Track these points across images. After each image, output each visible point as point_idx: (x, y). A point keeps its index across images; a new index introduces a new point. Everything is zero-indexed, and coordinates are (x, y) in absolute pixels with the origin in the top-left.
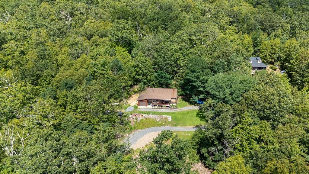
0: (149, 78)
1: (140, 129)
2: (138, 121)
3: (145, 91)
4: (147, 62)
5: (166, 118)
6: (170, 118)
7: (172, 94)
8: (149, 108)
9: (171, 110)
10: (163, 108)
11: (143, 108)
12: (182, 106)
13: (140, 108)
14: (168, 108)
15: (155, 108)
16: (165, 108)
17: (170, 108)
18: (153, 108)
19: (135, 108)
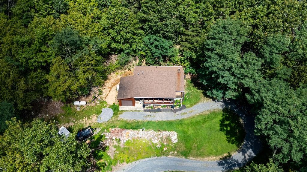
0: (134, 47)
1: (125, 163)
2: (122, 145)
3: (129, 64)
4: (129, 18)
5: (168, 138)
6: (174, 137)
7: (177, 82)
8: (139, 111)
9: (175, 114)
10: (161, 109)
11: (127, 110)
12: (193, 102)
13: (123, 109)
14: (169, 108)
15: (148, 109)
16: (164, 108)
17: (172, 109)
18: (145, 111)
19: (114, 110)
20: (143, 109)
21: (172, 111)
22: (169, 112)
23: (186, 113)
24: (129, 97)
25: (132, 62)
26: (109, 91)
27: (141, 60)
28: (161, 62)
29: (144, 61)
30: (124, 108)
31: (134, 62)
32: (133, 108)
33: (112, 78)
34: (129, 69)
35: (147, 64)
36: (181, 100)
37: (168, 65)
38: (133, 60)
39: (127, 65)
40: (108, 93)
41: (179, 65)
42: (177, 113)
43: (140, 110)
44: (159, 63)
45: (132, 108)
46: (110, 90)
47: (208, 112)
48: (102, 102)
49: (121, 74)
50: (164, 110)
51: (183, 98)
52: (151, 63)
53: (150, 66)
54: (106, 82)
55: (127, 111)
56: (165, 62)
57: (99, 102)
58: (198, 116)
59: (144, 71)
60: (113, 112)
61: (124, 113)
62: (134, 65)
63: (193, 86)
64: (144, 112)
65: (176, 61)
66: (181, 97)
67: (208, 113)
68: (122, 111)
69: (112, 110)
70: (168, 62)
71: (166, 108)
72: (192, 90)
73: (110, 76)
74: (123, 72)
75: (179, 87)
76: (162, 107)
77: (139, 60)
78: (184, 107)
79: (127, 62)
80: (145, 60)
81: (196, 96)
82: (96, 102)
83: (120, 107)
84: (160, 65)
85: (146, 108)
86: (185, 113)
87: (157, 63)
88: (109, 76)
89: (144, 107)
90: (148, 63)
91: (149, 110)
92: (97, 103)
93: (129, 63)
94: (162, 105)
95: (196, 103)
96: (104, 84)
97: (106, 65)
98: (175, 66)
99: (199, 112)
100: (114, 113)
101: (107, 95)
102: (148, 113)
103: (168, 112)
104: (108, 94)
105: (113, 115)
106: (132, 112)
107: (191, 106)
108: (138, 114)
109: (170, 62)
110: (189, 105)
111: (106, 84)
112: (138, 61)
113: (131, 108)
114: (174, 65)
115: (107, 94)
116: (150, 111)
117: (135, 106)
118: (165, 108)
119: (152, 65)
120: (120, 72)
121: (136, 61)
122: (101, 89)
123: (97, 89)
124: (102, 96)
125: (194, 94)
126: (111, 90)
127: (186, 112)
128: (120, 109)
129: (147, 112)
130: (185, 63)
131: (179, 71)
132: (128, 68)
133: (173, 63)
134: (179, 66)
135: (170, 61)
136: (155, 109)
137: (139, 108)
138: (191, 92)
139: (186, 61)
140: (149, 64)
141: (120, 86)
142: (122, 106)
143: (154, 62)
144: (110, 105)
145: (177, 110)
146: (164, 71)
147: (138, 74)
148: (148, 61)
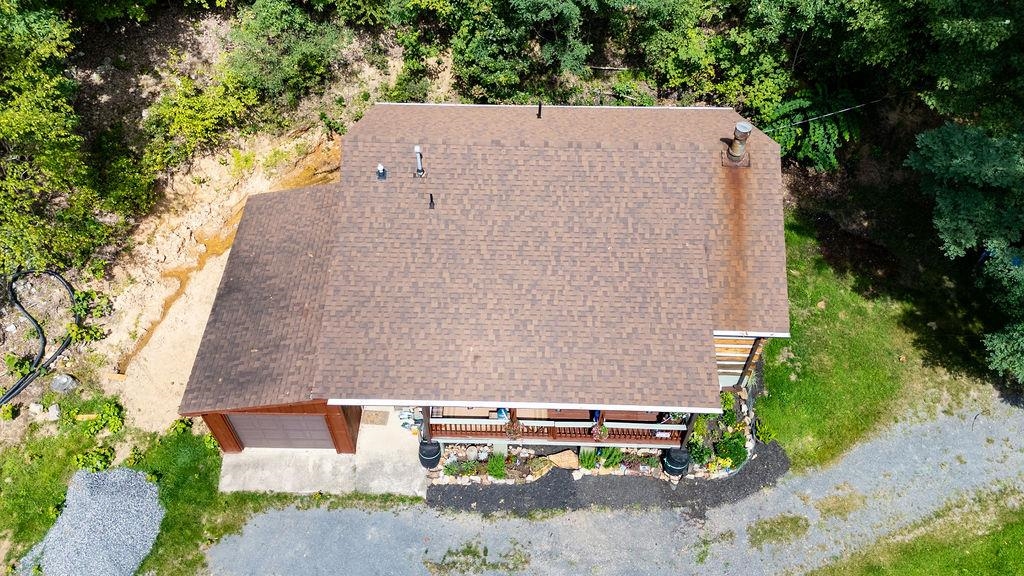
3: (335, 91)
7: (719, 252)
8: (387, 498)
9: (696, 531)
10: (577, 476)
11: (288, 488)
12: (845, 414)
13: (255, 484)
14: (645, 470)
15: (464, 480)
16: (603, 471)
17: (675, 479)
18: (439, 497)
19: (170, 496)
20: (416, 482)
21: (670, 498)
22: (646, 507)
23: (796, 525)
24: (289, 398)
25: (353, 74)
26: (167, 306)
27: (416, 55)
28: (569, 77)
29: (444, 64)
30: (257, 465)
31: (369, 72)
32: (335, 472)
33: (204, 193)
34: (333, 128)
35: (463, 87)
36: (737, 388)
37: (618, 97)
38: (359, 59)
39: (315, 99)
40: (154, 324)
41: (700, 98)
42: (720, 518)
43: (398, 488)
44: (552, 83)
45: (328, 467)
46: (171, 291)
47: (985, 509)
48: (87, 408)
49: (274, 166)
50: (607, 494)
51: (759, 376)
52: (490, 79)
53: (484, 101)
54: (148, 225)
55: (282, 498)
56: (597, 74)
57: (53, 413)
58: (908, 552)
59: (434, 146)
60: (160, 514)
61: (256, 524)
62: (366, 97)
63: (819, 265)
64: (433, 512)
65: (688, 67)
66: (745, 368)
67: (990, 519)
68: (242, 499)
69: (153, 490)
70: (621, 78)
71: (621, 471)
72: (814, 302)
73: (188, 178)
74: (288, 146)
75: (738, 295)
76: (585, 460)
77: (406, 58)
78: (771, 464)
79: (312, 69)
80: (448, 60)
81: (857, 355)
82: (35, 408)
83: (228, 459)
84: (562, 97)
85: (449, 470)
86: (783, 522)
87: (543, 82)
88: (179, 184)
89: (429, 456)
90: (474, 80)
91: (474, 486)
92: (39, 419)
93: (334, 79)
94: (587, 446)
95: (867, 420)
96: (128, 249)
97: (154, 94)
98: (670, 106)
99: (909, 518)
100: (166, 526)
101: (144, 341)
102: (467, 524)
103: (637, 514)
104: (150, 332)
105: (158, 544)
106: (324, 506)
107: (834, 445)
108: (372, 534)
109: (635, 76)
110: (809, 442)
111: (142, 249)
112: (397, 66)
113: (318, 467)
114: (663, 95)
115: (141, 332)
116: (484, 501)
117: (352, 449)
118: (611, 471)
119: (499, 93)
120: (263, 146)
121: (383, 67)
122: (95, 285)
123: (59, 292)
124: (101, 348)
125: (842, 335)
126: (179, 294)
127: (795, 507)
128: (227, 484)
129: (458, 508)
130: (749, 82)
131: (739, 150)
132: (323, 117)
133: (662, 79)
134: (702, 107)
135: (637, 62)
136: (530, 478)
137: (388, 468)
138: (814, 318)
139: (767, 62)
140: (477, 90)
141: (229, 272)
142: (249, 453)
143: (521, 75)
144: (142, 436)
145: (718, 493)
146: (605, 144)
147: (382, 175)
148: (470, 64)
